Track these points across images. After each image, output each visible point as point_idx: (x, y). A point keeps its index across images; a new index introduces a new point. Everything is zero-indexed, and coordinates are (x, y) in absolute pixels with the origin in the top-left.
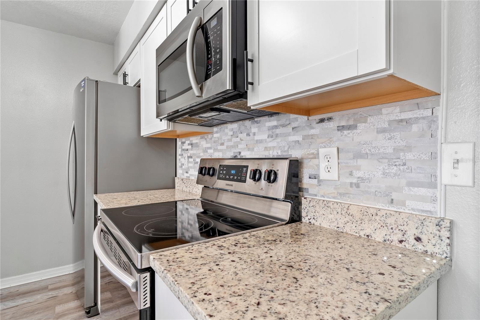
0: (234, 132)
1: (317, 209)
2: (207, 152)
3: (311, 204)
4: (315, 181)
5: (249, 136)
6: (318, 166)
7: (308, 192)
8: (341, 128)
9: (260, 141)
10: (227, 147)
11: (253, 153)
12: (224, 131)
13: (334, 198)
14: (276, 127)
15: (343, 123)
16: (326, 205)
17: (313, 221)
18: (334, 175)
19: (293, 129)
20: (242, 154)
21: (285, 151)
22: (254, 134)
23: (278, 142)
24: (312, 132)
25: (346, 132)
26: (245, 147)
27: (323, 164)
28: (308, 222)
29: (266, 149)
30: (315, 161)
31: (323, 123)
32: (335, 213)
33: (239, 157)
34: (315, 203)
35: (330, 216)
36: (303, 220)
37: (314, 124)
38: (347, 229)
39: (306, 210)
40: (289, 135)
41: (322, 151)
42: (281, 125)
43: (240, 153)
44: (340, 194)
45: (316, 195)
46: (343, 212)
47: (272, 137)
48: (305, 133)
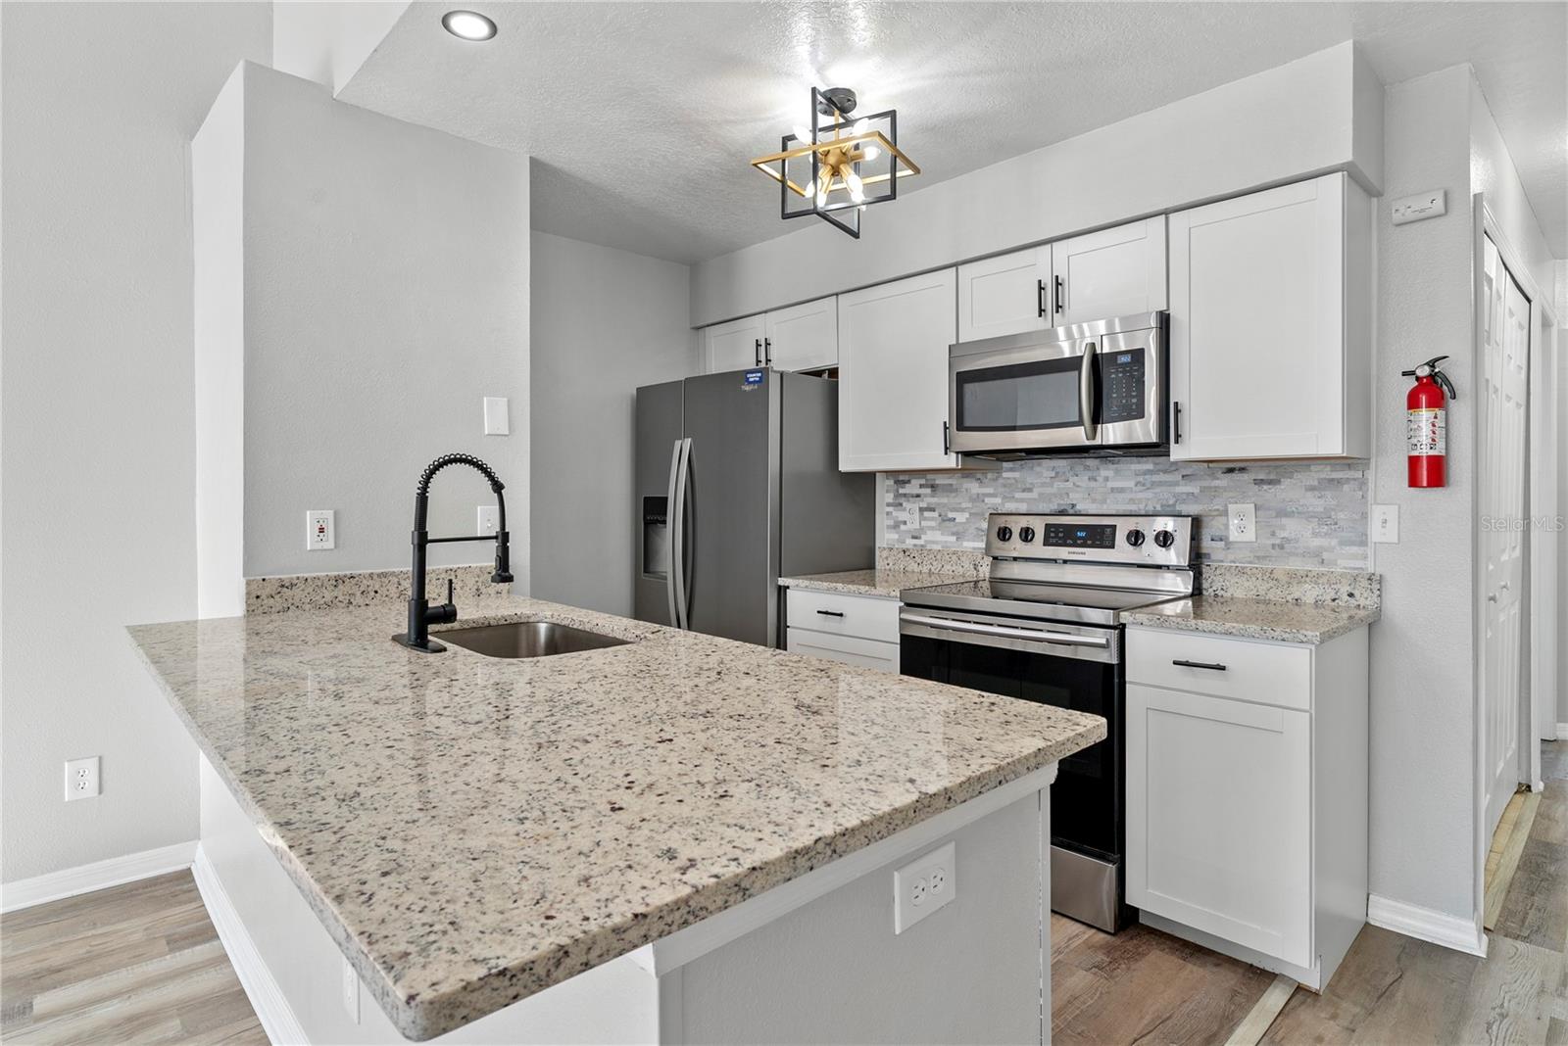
0: (1057, 473)
1: (1228, 576)
2: (983, 501)
3: (1218, 572)
4: (1221, 544)
5: (1096, 480)
6: (1227, 526)
7: (1209, 558)
8: (1259, 482)
9: (1122, 490)
10: (1040, 494)
11: (1105, 506)
12: (1032, 468)
13: (1250, 563)
14: (1149, 472)
15: (1261, 476)
16: (1242, 572)
17: (1220, 593)
18: (1250, 535)
19: (1183, 476)
20: (1078, 507)
21: (1169, 506)
22: (1107, 479)
23: (1156, 493)
24: (1217, 483)
25: (1265, 487)
26: (1087, 496)
27: (1234, 522)
28: (1213, 594)
29: (1132, 501)
30: (1222, 519)
31: (1233, 474)
32: (1254, 579)
33: (1071, 512)
34: (1223, 571)
35: (1246, 584)
36: (1204, 592)
37: (1219, 474)
38: (1270, 596)
39: (1210, 580)
40: (1177, 484)
41: (1231, 507)
42: (1159, 470)
43: (1073, 506)
44: (1258, 558)
45: (1222, 561)
46: (1265, 578)
47: (1144, 485)
48: (1205, 483)
